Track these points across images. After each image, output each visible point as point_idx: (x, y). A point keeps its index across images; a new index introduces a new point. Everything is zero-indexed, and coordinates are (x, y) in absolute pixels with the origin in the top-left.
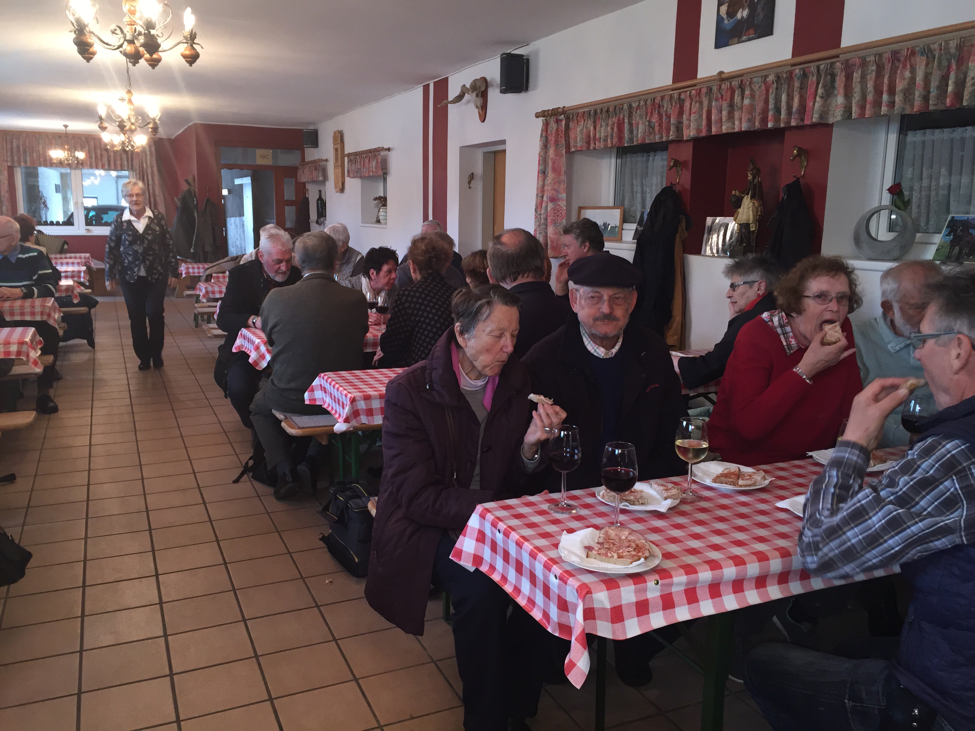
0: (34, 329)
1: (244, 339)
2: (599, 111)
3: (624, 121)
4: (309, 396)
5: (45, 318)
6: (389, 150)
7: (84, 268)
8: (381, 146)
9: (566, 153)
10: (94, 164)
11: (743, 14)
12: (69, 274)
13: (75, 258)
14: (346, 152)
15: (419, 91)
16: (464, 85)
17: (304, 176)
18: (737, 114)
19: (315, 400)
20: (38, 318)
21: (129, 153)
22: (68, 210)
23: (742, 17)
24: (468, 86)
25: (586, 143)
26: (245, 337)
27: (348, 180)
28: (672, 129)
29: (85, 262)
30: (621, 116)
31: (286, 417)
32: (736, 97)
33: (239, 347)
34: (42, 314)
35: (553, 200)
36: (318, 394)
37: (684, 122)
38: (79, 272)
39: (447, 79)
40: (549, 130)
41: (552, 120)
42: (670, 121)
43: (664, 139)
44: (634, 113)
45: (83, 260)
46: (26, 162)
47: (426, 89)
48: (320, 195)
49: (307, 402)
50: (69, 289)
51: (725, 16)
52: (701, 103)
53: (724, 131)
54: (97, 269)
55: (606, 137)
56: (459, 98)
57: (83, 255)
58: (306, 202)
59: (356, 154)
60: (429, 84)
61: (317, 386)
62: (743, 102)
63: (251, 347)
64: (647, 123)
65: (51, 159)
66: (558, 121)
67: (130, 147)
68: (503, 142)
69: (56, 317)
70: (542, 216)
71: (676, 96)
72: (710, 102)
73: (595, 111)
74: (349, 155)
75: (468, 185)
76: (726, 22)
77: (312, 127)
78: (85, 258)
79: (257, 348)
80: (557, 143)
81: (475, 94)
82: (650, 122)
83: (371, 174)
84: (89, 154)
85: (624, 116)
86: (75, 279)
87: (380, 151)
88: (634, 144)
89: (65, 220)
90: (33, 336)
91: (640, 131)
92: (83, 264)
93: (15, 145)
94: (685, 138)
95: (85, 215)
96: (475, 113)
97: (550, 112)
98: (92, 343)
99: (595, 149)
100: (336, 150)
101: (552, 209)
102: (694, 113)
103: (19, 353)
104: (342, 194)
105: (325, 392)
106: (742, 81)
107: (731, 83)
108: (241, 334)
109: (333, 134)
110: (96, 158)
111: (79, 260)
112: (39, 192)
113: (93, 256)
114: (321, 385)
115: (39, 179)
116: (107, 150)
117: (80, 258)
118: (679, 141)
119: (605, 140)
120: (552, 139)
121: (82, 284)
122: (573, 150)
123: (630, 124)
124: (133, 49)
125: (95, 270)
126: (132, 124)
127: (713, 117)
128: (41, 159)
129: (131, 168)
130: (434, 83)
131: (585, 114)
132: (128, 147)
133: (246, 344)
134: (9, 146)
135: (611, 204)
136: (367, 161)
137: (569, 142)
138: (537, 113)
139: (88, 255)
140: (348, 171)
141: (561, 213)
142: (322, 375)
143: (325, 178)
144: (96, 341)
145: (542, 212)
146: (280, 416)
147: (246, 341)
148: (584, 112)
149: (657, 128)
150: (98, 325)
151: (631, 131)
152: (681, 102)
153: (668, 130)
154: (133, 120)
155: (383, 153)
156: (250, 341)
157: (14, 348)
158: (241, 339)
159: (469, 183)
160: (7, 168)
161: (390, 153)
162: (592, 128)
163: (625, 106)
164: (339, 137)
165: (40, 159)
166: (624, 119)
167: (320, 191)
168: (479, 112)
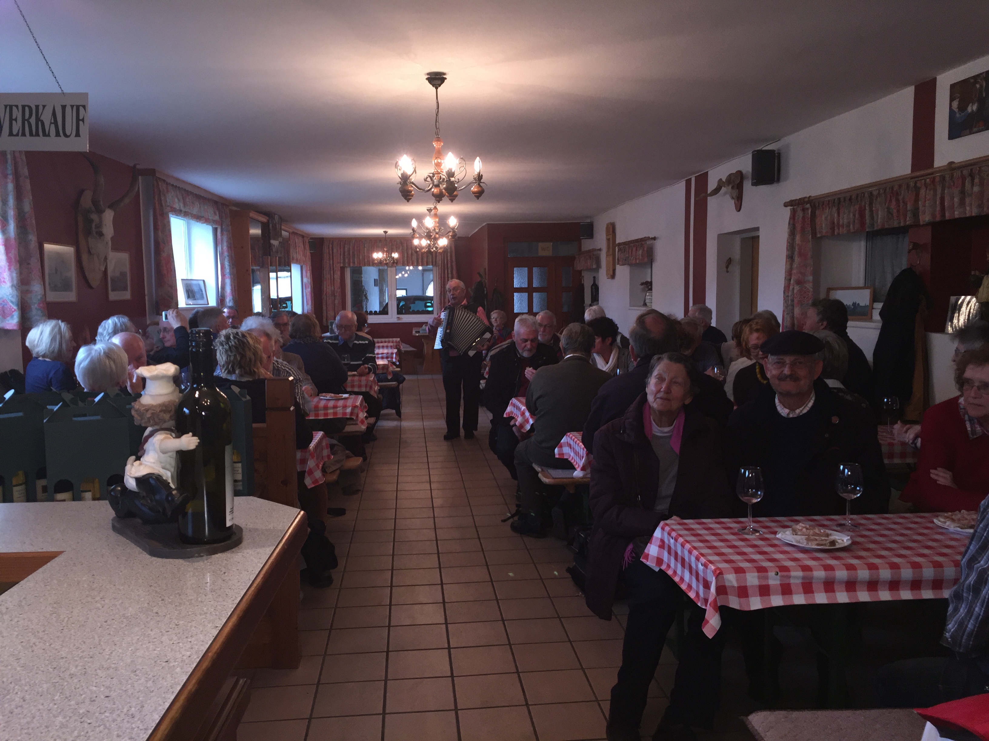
0: (362, 396)
1: (514, 407)
2: (842, 200)
3: (865, 209)
4: (559, 451)
5: (368, 390)
6: (654, 239)
7: (395, 351)
8: (647, 236)
9: (812, 238)
10: (406, 262)
11: (973, 108)
12: (385, 355)
13: (389, 342)
14: (617, 242)
15: (682, 185)
16: (721, 179)
17: (579, 265)
18: (968, 200)
19: (563, 454)
20: (363, 390)
21: (434, 253)
22: (384, 301)
23: (972, 110)
24: (724, 180)
25: (831, 229)
26: (514, 405)
27: (619, 268)
28: (909, 215)
29: (396, 346)
30: (863, 203)
31: (542, 470)
32: (967, 184)
33: (509, 413)
34: (366, 386)
35: (799, 282)
36: (566, 450)
37: (920, 208)
38: (392, 354)
39: (707, 173)
40: (796, 218)
41: (799, 210)
42: (907, 207)
43: (902, 224)
44: (874, 201)
45: (395, 344)
46: (354, 263)
47: (688, 183)
48: (594, 281)
49: (557, 456)
50: (384, 367)
51: (956, 110)
52: (935, 191)
53: (957, 216)
54: (406, 352)
55: (849, 223)
56: (716, 191)
57: (395, 339)
58: (581, 288)
59: (625, 243)
60: (691, 179)
61: (564, 443)
62: (972, 188)
63: (519, 413)
64: (886, 210)
65: (374, 260)
66: (804, 210)
67: (434, 249)
68: (757, 229)
69: (376, 389)
70: (790, 298)
71: (912, 184)
72: (943, 190)
73: (839, 199)
74: (620, 244)
75: (725, 269)
76: (958, 115)
77: (589, 221)
78: (396, 342)
79: (523, 414)
80: (803, 229)
81: (730, 187)
82: (888, 208)
83: (638, 262)
84: (402, 254)
85: (865, 203)
86: (389, 359)
87: (646, 240)
88: (875, 229)
89: (381, 310)
90: (362, 402)
91: (880, 216)
92: (395, 347)
93: (346, 249)
94: (921, 223)
95: (397, 305)
96: (731, 204)
97: (797, 201)
98: (399, 414)
99: (839, 234)
100: (608, 240)
101: (798, 291)
102: (928, 200)
103: (352, 413)
104: (613, 280)
105: (571, 448)
106: (972, 170)
107: (962, 171)
108: (512, 403)
109: (605, 226)
110: (407, 257)
111: (392, 344)
112: (362, 286)
113: (403, 341)
114: (567, 442)
115: (362, 276)
116: (417, 252)
117: (393, 342)
118: (916, 225)
119: (848, 226)
120: (799, 226)
121: (394, 363)
122: (819, 235)
123: (871, 211)
124: (439, 191)
125: (403, 352)
126: (437, 233)
127: (946, 204)
128: (366, 260)
129: (434, 264)
130: (695, 177)
131: (830, 202)
132: (433, 249)
133: (515, 411)
134: (342, 250)
135: (862, 284)
136: (634, 249)
137: (815, 228)
138: (785, 203)
139: (399, 339)
140: (618, 259)
141: (808, 295)
142: (568, 434)
143: (599, 266)
144: (402, 411)
145: (790, 294)
146: (538, 469)
147: (515, 409)
148: (829, 201)
149: (895, 214)
150: (404, 398)
151: (872, 217)
152: (917, 190)
153: (905, 216)
154: (437, 231)
155: (649, 242)
156: (518, 408)
157: (349, 410)
158: (511, 407)
159: (727, 267)
160: (339, 268)
161: (655, 241)
162: (836, 215)
163: (866, 195)
164: (612, 229)
165: (364, 260)
166: (865, 206)
167: (594, 277)
168: (735, 203)
